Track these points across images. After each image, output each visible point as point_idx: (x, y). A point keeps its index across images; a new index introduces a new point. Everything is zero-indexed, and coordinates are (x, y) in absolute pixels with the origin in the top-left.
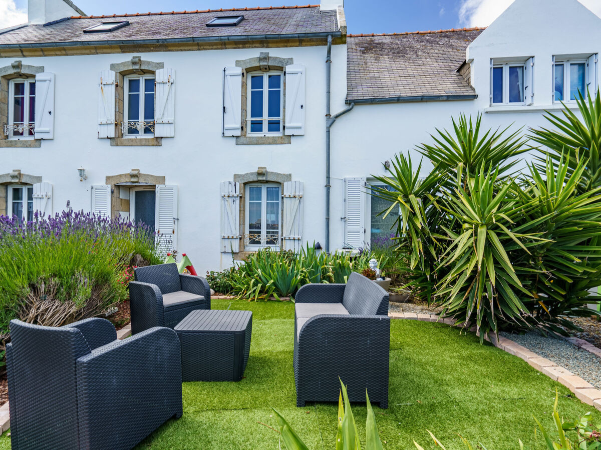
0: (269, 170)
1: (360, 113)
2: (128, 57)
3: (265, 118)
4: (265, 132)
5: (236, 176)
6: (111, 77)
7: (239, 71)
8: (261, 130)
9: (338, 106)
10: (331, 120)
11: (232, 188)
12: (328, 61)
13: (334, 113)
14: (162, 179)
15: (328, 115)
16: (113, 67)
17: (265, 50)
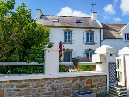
0: (91, 49)
1: (106, 40)
2: (66, 29)
3: (89, 40)
4: (89, 43)
5: (85, 50)
6: (63, 32)
7: (86, 32)
8: (89, 42)
9: (102, 39)
10: (101, 41)
11: (85, 52)
12: (100, 32)
13: (101, 40)
14: (72, 50)
15: (100, 40)
16: (64, 30)
17: (90, 29)
